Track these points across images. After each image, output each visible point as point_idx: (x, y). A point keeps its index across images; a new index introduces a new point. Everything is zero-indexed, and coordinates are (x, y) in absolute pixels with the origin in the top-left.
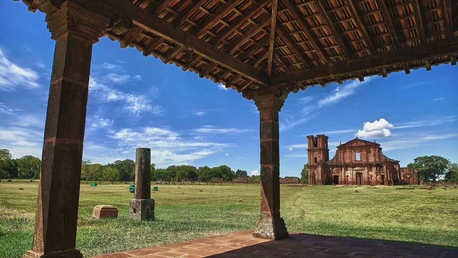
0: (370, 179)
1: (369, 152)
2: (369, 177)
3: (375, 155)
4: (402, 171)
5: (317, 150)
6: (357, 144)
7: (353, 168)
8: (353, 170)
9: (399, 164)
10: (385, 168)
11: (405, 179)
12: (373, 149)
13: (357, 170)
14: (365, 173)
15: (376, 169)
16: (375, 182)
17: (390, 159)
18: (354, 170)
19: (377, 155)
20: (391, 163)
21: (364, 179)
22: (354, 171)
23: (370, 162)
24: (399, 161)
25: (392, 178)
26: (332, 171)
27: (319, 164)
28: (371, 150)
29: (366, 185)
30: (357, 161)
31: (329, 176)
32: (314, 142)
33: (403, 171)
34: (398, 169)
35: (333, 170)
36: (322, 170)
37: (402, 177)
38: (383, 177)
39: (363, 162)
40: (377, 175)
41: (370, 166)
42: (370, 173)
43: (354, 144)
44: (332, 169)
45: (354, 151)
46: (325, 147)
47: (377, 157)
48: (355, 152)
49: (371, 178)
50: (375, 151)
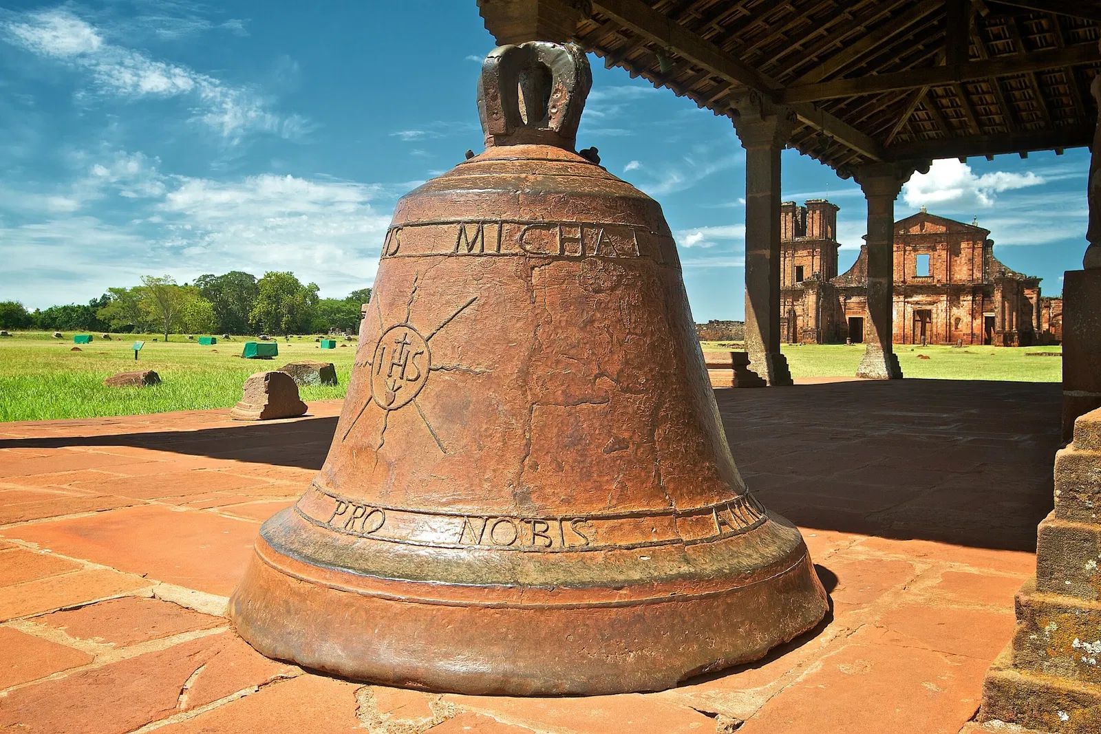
0: (953, 329)
1: (954, 252)
2: (950, 323)
3: (971, 260)
4: (1045, 307)
5: (805, 245)
6: (921, 230)
7: (905, 298)
8: (905, 302)
9: (1039, 286)
10: (998, 296)
11: (1052, 330)
12: (968, 244)
13: (917, 303)
14: (940, 312)
15: (973, 301)
16: (965, 337)
17: (1014, 273)
18: (908, 302)
19: (978, 260)
20: (1018, 283)
21: (934, 329)
22: (910, 305)
23: (955, 281)
24: (1041, 279)
25: (1017, 327)
26: (845, 306)
27: (808, 285)
28: (963, 245)
29: (942, 344)
30: (920, 277)
31: (836, 318)
32: (796, 221)
33: (1048, 307)
34: (1034, 301)
35: (849, 301)
36: (817, 303)
37: (1045, 322)
38: (990, 322)
39: (935, 281)
40: (973, 317)
41: (954, 292)
42: (955, 310)
43: (915, 230)
44: (845, 300)
45: (911, 248)
46: (829, 236)
47: (978, 267)
48: (915, 250)
49: (957, 324)
50: (974, 249)
